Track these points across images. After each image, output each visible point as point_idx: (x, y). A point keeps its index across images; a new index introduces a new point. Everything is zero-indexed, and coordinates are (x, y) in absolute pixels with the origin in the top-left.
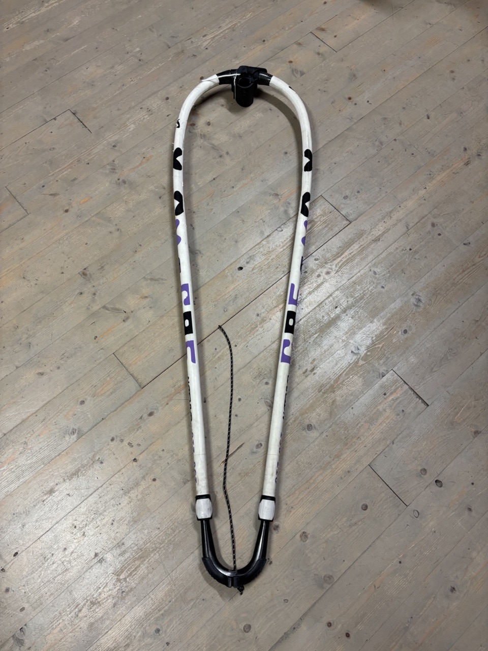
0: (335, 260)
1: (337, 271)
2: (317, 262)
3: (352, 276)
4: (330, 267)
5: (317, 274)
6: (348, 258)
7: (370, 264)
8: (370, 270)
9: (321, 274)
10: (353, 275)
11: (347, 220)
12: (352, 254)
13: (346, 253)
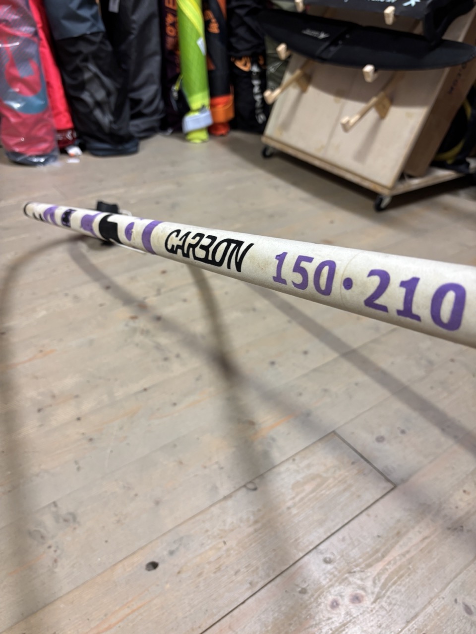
0: (369, 566)
1: (378, 598)
2: (329, 567)
3: (413, 612)
4: (359, 582)
5: (330, 598)
6: (399, 563)
7: (452, 585)
8: (456, 601)
9: (340, 601)
10: (417, 609)
11: (388, 480)
12: (408, 556)
13: (395, 553)
